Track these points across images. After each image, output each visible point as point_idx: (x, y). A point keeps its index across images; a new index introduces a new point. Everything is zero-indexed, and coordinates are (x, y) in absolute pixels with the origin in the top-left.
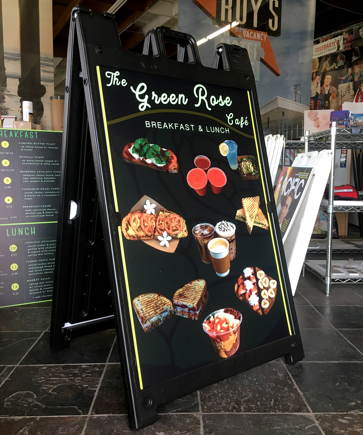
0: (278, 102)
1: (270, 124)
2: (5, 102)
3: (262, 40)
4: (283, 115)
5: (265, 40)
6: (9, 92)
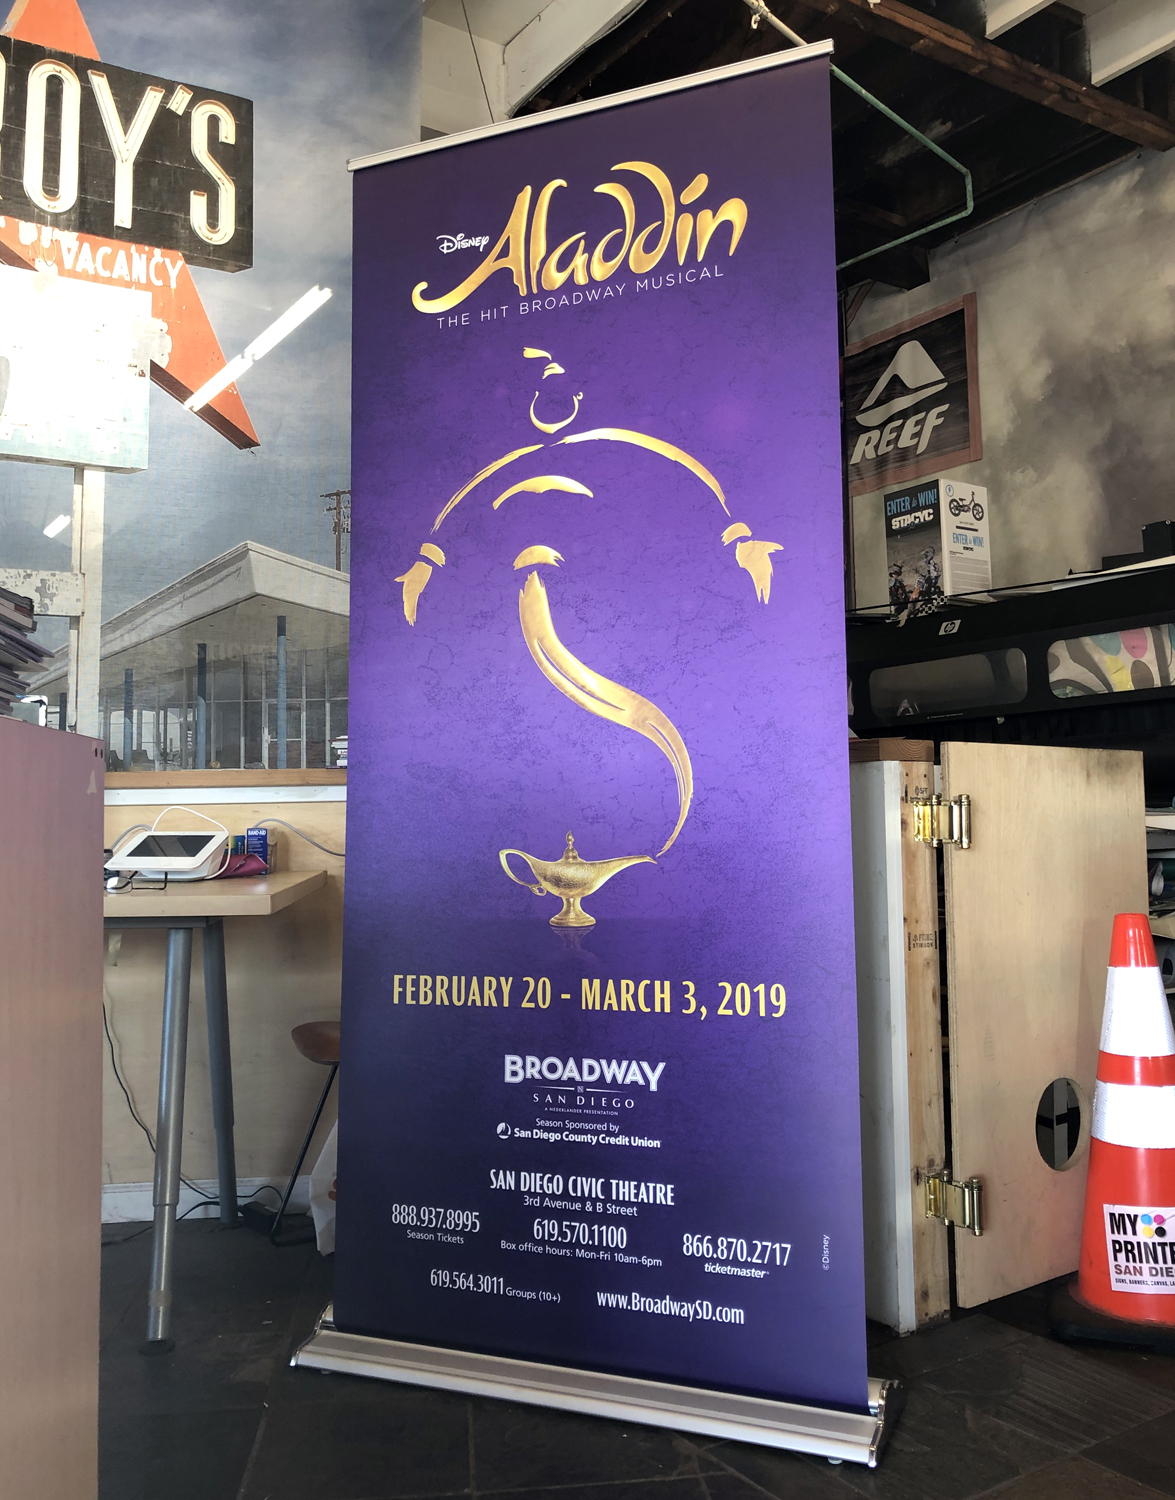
0: (249, 568)
1: (210, 677)
3: (159, 283)
4: (281, 631)
5: (173, 285)
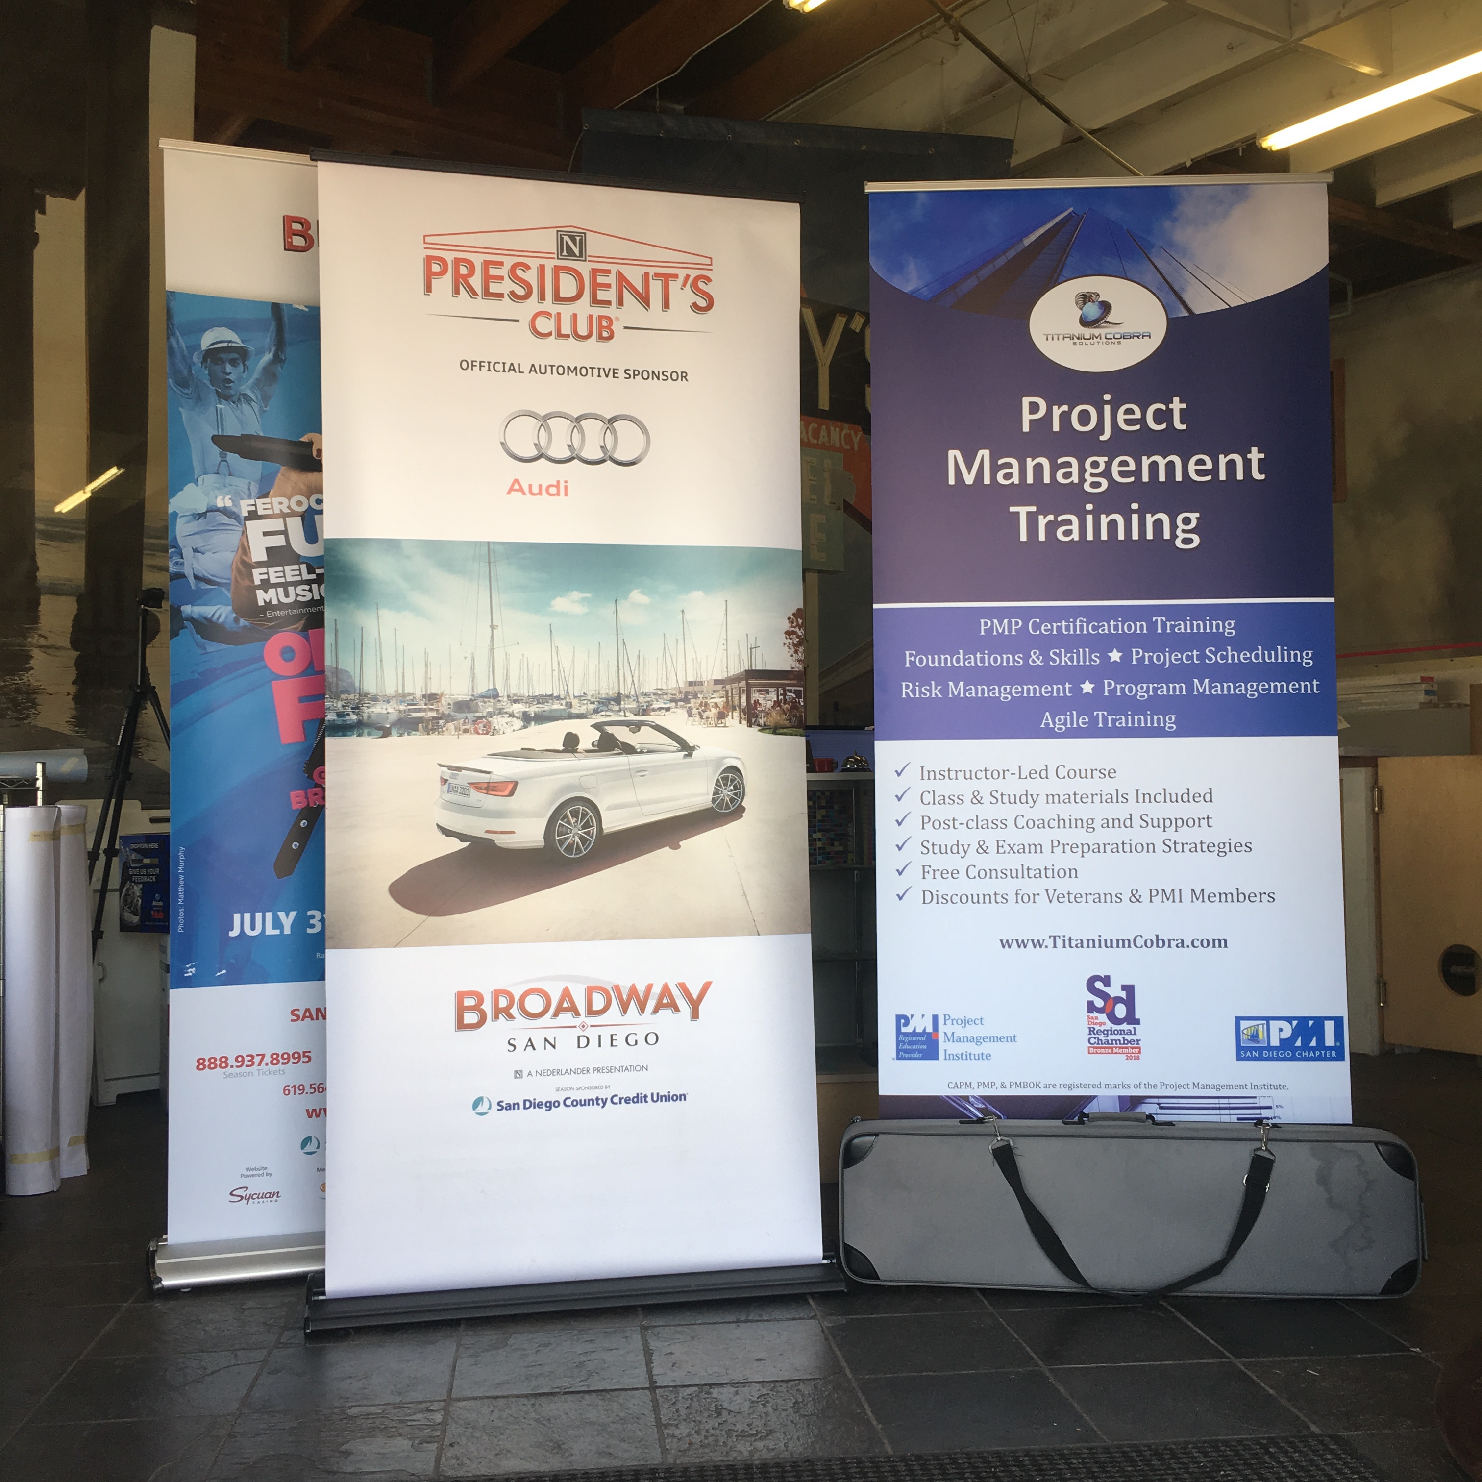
2: (32, 668)
3: (848, 448)
5: (856, 448)
6: (46, 638)
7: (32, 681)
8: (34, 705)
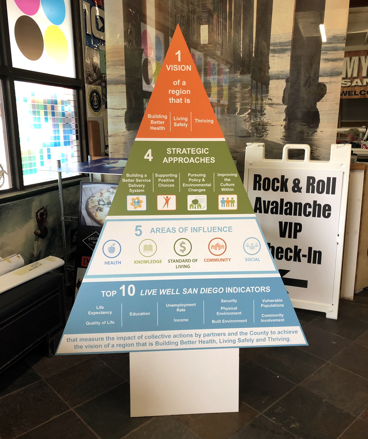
2: (265, 114)
6: (272, 100)
7: (265, 120)
8: (266, 130)
